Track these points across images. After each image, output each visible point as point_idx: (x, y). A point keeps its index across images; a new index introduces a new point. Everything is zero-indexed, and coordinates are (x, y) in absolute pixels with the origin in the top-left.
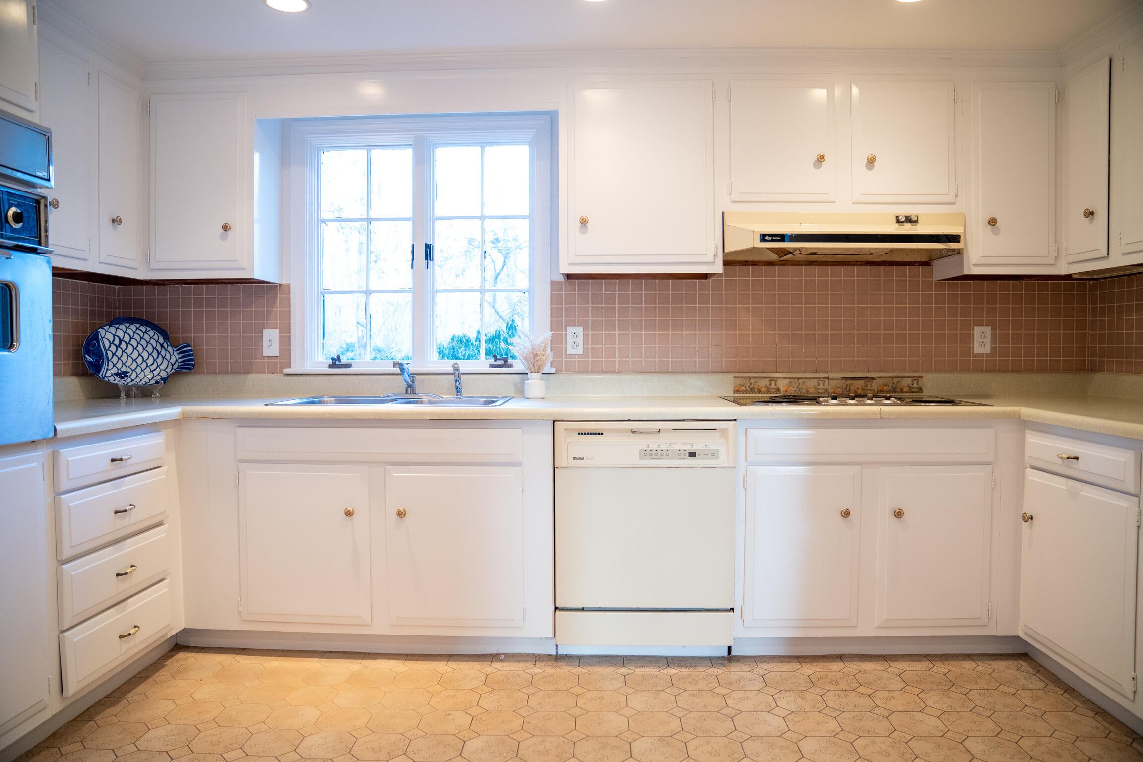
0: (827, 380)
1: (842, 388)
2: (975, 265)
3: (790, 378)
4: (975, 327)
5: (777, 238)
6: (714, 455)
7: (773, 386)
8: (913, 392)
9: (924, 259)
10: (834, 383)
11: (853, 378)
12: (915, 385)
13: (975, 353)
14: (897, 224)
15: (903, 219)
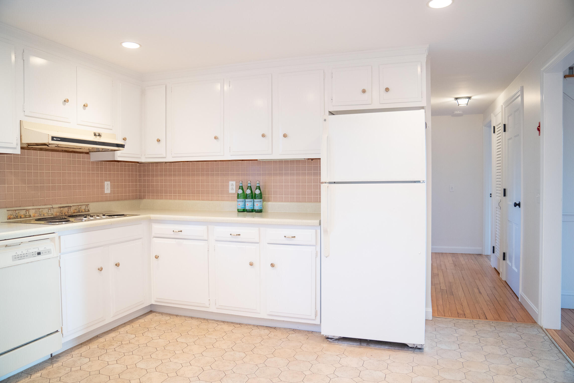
0: (52, 209)
1: (59, 212)
2: (119, 156)
3: (35, 209)
4: (105, 182)
5: (59, 139)
6: (49, 252)
7: (27, 214)
8: (86, 212)
9: (87, 151)
10: (55, 210)
11: (63, 207)
12: (87, 209)
13: (105, 193)
14: (94, 136)
15: (97, 134)
